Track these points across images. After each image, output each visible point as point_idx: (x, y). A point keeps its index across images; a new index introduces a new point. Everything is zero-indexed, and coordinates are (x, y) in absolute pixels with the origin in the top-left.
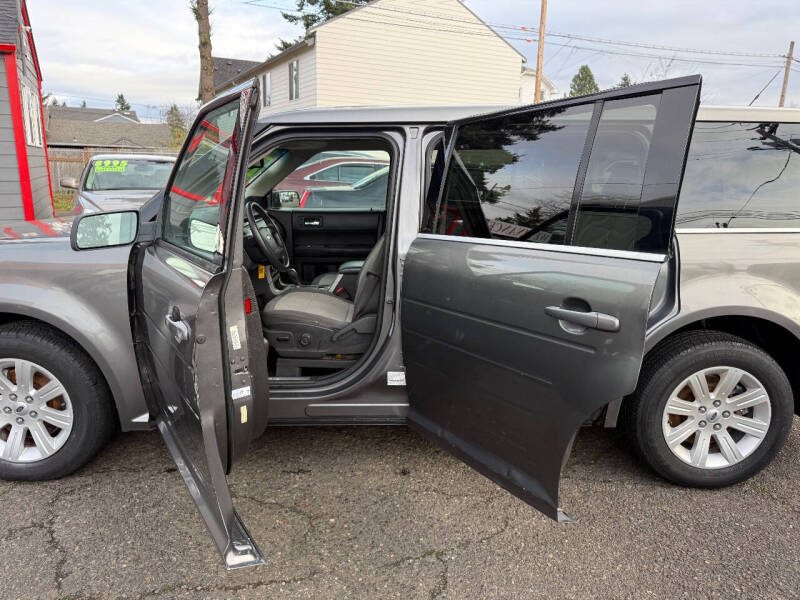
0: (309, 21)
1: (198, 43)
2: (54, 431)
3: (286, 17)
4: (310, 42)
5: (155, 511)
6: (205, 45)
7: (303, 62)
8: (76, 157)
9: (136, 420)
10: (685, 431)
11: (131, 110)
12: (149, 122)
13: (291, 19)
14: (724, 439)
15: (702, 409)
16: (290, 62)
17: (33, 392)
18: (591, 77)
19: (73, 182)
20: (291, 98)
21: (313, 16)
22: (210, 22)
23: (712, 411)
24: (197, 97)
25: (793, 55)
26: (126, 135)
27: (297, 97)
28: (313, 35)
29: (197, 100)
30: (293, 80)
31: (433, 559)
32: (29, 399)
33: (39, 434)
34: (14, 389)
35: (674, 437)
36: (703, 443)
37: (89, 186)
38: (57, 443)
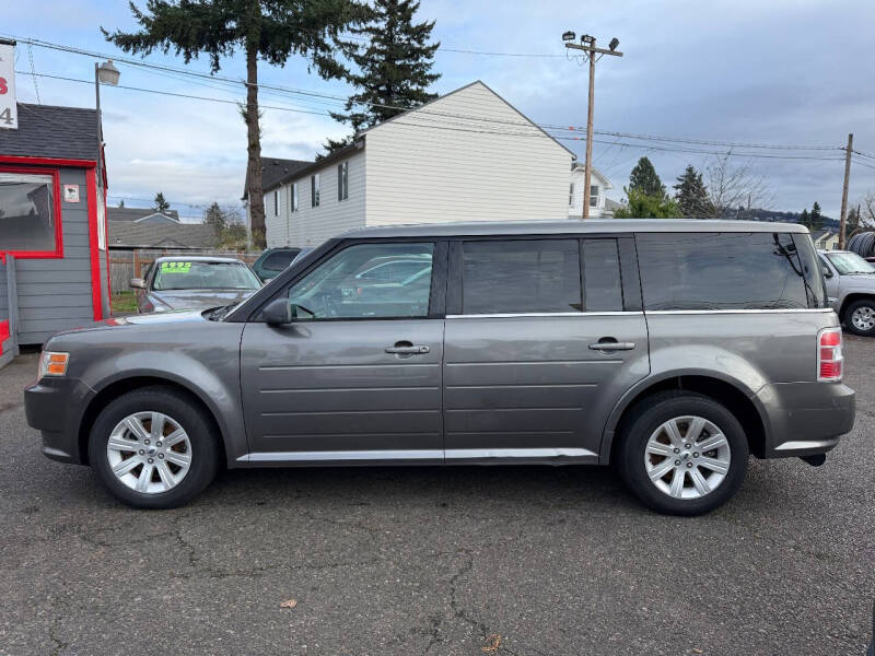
0: (357, 120)
1: (247, 145)
2: (175, 469)
3: (334, 116)
4: (359, 145)
5: (253, 527)
6: (254, 147)
7: (353, 165)
8: (125, 259)
9: (239, 459)
10: (664, 468)
11: (171, 208)
12: (192, 222)
13: (340, 118)
14: (696, 476)
15: (676, 451)
16: (339, 163)
17: (162, 438)
18: (651, 169)
19: (141, 283)
20: (340, 199)
21: (360, 115)
22: (260, 125)
23: (684, 452)
24: (242, 196)
25: (853, 148)
26: (169, 235)
27: (346, 197)
28: (363, 138)
29: (243, 199)
30: (343, 181)
31: (463, 553)
32: (159, 444)
33: (164, 472)
34: (148, 436)
35: (655, 473)
36: (679, 479)
37: (156, 286)
38: (177, 479)
